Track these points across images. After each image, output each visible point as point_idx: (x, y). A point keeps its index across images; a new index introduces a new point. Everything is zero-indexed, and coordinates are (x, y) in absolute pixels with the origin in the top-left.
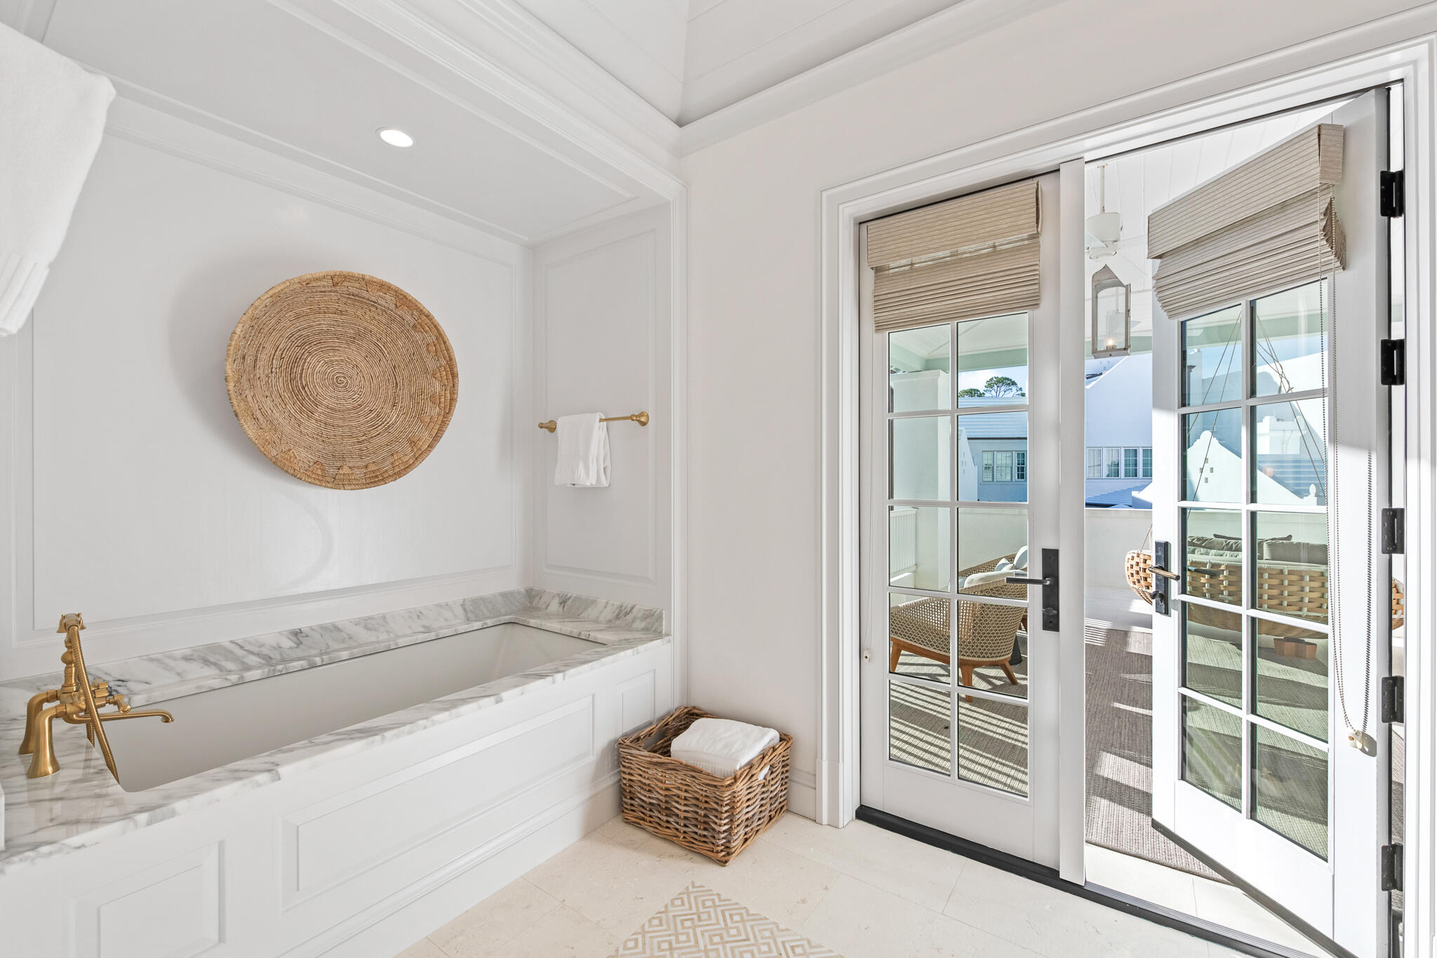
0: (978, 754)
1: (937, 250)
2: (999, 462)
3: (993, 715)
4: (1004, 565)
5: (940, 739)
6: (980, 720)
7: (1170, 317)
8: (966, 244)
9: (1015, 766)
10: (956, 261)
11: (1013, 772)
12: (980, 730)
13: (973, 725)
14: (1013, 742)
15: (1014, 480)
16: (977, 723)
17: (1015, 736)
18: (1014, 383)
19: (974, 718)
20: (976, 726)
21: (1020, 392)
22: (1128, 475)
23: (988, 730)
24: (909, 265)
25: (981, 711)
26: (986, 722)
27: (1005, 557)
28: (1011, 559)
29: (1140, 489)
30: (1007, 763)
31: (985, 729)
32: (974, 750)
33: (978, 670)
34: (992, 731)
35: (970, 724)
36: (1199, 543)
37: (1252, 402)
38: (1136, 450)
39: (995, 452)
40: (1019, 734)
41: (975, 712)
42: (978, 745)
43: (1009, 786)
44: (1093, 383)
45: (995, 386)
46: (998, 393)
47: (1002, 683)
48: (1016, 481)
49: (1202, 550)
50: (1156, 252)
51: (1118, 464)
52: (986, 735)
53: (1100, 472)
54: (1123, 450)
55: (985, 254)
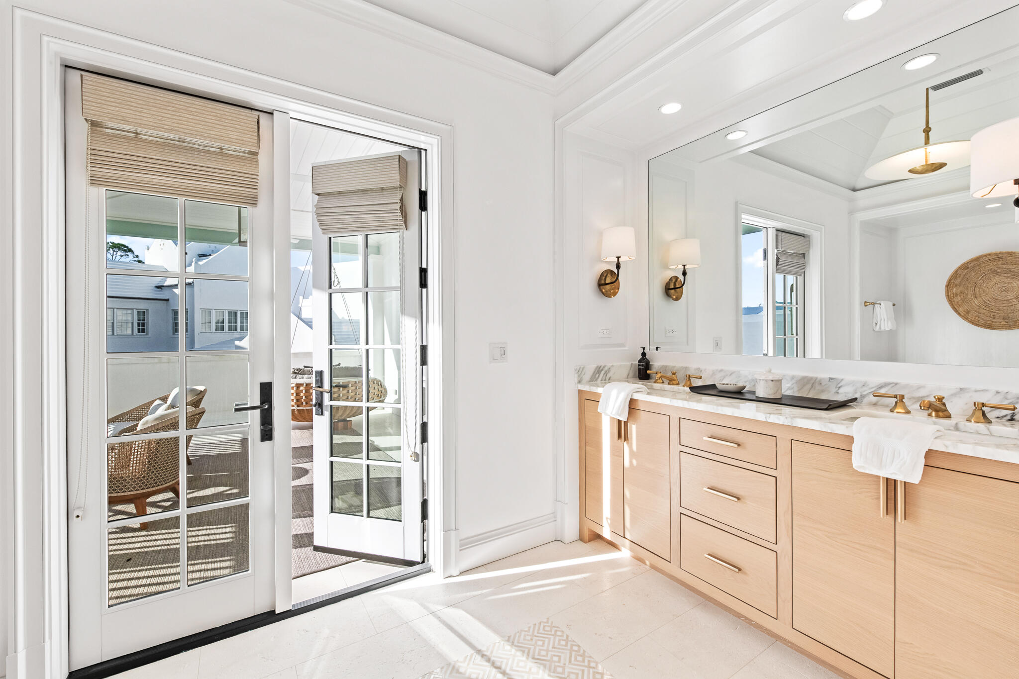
0: (168, 567)
1: (169, 131)
2: (119, 318)
3: (171, 531)
4: (160, 405)
5: (125, 572)
6: (161, 540)
7: (324, 233)
8: (198, 137)
9: (204, 561)
10: (179, 146)
11: (203, 567)
12: (163, 548)
13: (155, 546)
14: (196, 544)
15: (135, 334)
16: (159, 543)
17: (196, 539)
18: (130, 250)
19: (154, 540)
20: (158, 546)
21: (136, 259)
22: (230, 329)
23: (171, 545)
24: (135, 133)
25: (159, 532)
26: (167, 539)
27: (160, 399)
28: (164, 399)
29: (241, 339)
30: (196, 562)
31: (168, 545)
32: (163, 566)
33: (151, 499)
34: (174, 544)
35: (152, 547)
36: (297, 372)
37: (366, 290)
38: (236, 312)
39: (115, 309)
40: (199, 536)
41: (153, 535)
42: (165, 560)
43: (204, 578)
44: (205, 261)
45: (111, 250)
46: (114, 256)
47: (171, 503)
48: (137, 335)
49: (300, 376)
50: (316, 191)
51: (223, 322)
52: (170, 550)
53: (210, 327)
54: (227, 312)
55: (213, 151)
